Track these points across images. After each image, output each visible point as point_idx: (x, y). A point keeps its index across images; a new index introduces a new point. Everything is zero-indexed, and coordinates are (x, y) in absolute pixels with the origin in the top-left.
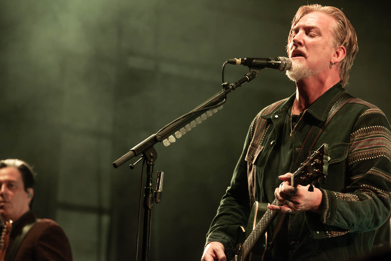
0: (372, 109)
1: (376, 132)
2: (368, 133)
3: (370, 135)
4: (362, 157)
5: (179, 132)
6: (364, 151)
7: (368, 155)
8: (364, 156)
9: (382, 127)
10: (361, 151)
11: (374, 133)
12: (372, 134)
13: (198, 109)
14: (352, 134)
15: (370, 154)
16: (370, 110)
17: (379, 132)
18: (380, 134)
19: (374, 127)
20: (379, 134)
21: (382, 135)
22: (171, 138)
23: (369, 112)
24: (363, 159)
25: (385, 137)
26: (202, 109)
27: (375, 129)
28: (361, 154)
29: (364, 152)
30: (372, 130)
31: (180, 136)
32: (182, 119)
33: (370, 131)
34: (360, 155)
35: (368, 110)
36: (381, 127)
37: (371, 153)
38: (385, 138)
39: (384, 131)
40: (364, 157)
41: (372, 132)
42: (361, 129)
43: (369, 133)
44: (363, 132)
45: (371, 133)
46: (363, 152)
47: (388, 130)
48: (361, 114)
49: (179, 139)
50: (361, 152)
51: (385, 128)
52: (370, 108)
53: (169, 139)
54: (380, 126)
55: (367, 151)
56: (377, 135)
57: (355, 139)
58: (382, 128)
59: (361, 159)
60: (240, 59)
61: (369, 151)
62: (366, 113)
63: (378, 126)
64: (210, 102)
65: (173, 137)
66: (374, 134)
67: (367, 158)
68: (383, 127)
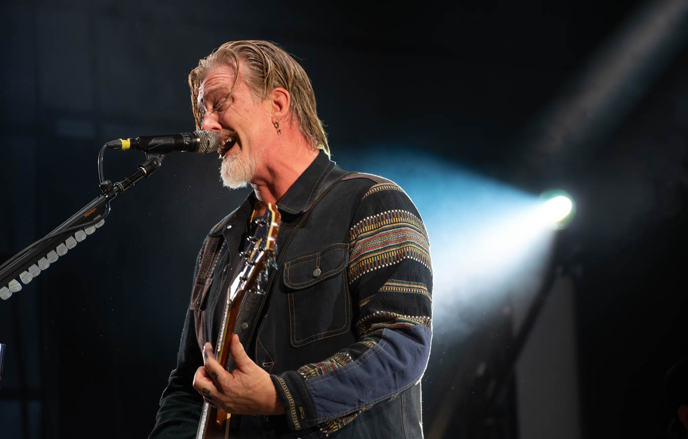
0: (381, 184)
1: (391, 221)
2: (378, 224)
3: (382, 226)
4: (373, 265)
5: (27, 272)
6: (376, 254)
7: (382, 260)
8: (377, 263)
9: (400, 211)
10: (372, 255)
11: (388, 222)
12: (385, 225)
13: (59, 231)
14: (353, 228)
15: (386, 259)
16: (378, 185)
17: (395, 220)
18: (398, 222)
19: (387, 212)
20: (396, 223)
21: (402, 224)
22: (12, 285)
23: (376, 190)
24: (376, 268)
25: (408, 226)
26: (66, 230)
27: (388, 215)
28: (372, 261)
29: (376, 256)
30: (384, 218)
31: (30, 280)
32: (30, 250)
33: (381, 220)
34: (369, 262)
35: (374, 186)
36: (398, 211)
37: (387, 256)
38: (409, 228)
39: (405, 216)
40: (377, 265)
41: (384, 221)
42: (366, 219)
43: (381, 224)
44: (371, 223)
45: (383, 223)
46: (374, 257)
47: (412, 213)
48: (364, 195)
49: (27, 285)
50: (371, 257)
51: (406, 212)
52: (377, 183)
53: (9, 287)
54: (396, 211)
55: (381, 254)
56: (394, 225)
57: (359, 236)
58: (400, 213)
59: (372, 270)
60: (129, 140)
61: (384, 254)
62: (372, 191)
63: (393, 211)
64: (79, 217)
65: (17, 282)
66: (389, 224)
67: (381, 266)
68: (403, 211)
